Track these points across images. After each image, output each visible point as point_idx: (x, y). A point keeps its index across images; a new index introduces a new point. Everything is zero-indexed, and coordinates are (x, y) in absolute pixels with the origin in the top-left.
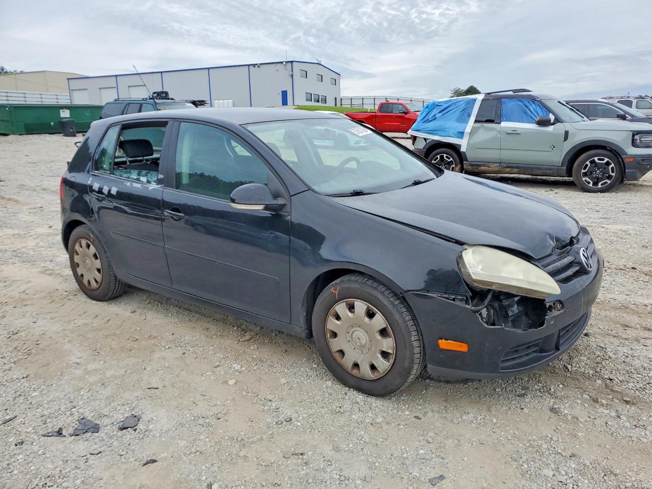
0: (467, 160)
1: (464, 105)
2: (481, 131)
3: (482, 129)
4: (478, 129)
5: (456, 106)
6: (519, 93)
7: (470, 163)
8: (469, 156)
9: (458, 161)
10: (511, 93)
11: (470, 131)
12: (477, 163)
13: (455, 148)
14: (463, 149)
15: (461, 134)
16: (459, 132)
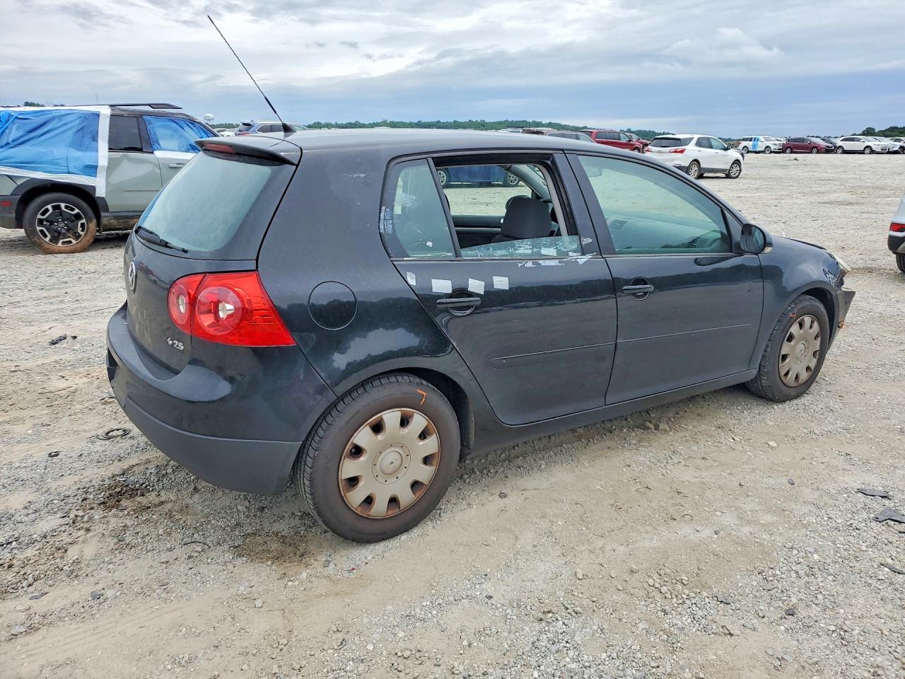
0: (107, 210)
1: (77, 122)
2: (125, 164)
3: (125, 161)
4: (119, 161)
5: (62, 123)
6: (166, 110)
7: (114, 214)
8: (111, 203)
9: (91, 213)
10: (148, 109)
11: (106, 164)
12: (127, 214)
13: (84, 194)
14: (100, 192)
15: (92, 169)
16: (87, 167)
